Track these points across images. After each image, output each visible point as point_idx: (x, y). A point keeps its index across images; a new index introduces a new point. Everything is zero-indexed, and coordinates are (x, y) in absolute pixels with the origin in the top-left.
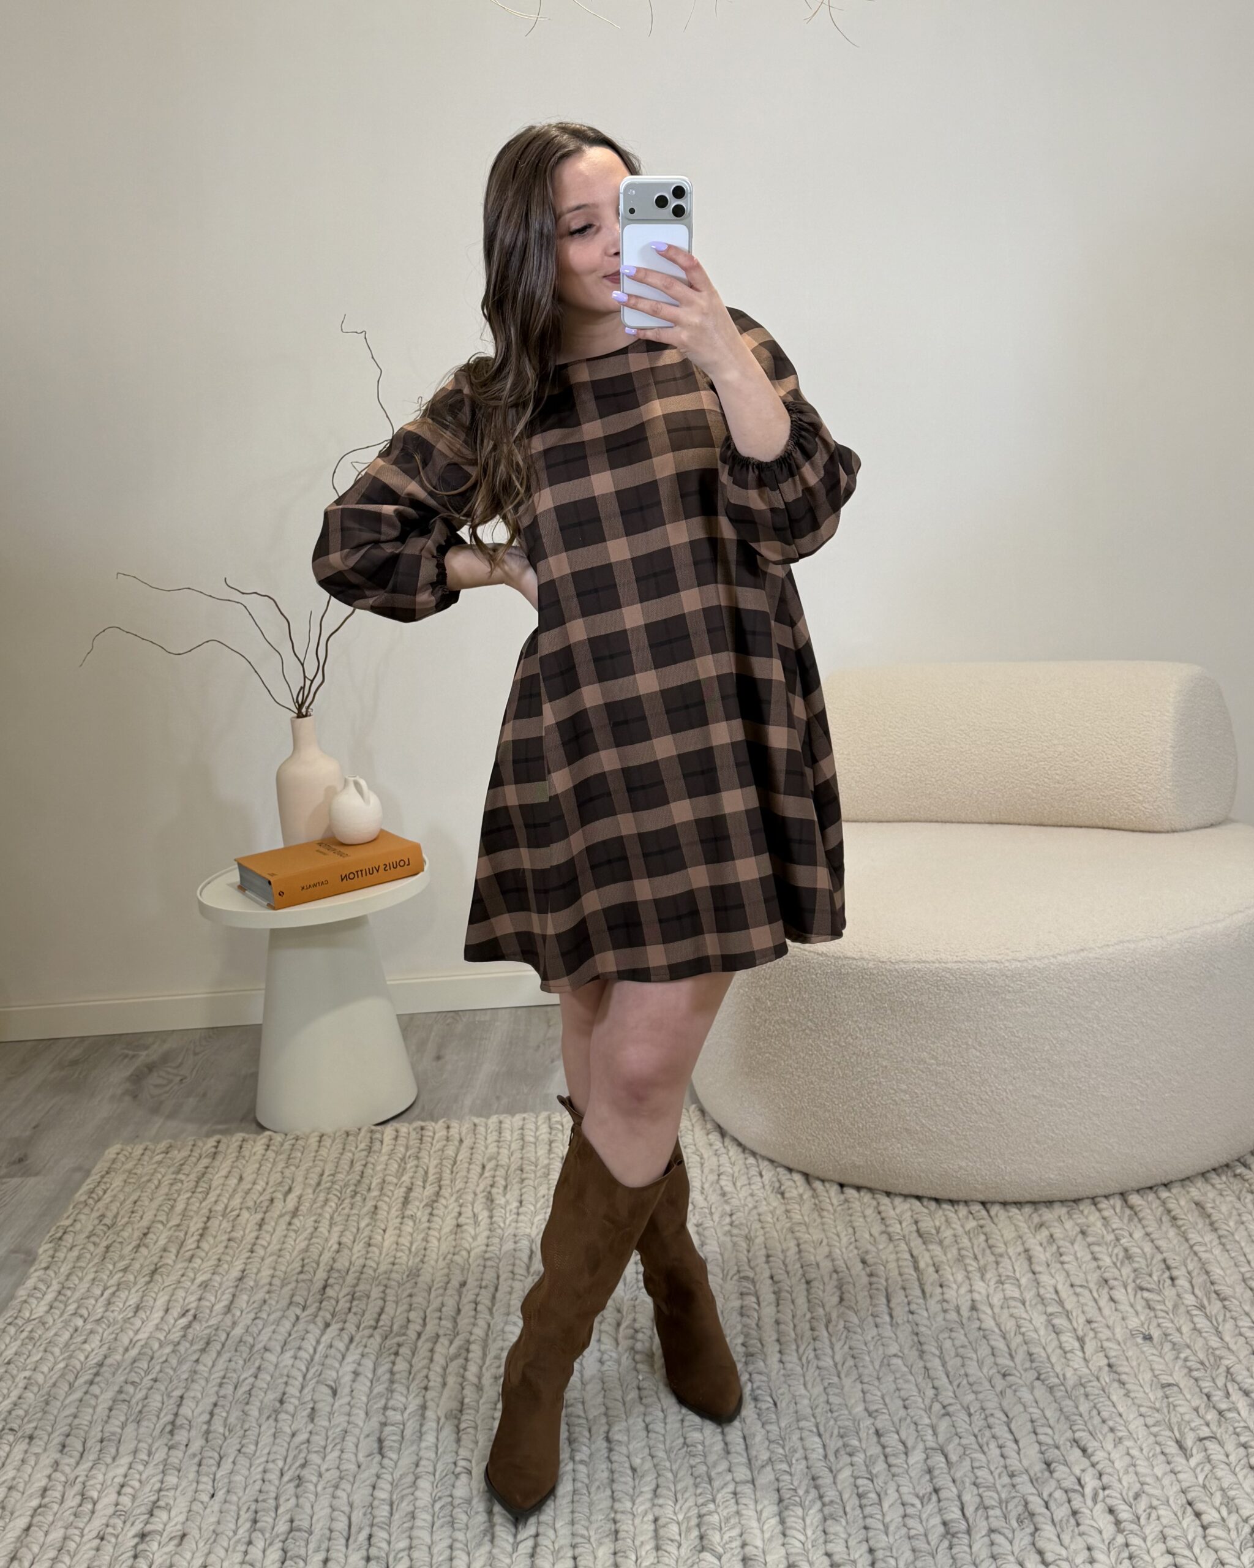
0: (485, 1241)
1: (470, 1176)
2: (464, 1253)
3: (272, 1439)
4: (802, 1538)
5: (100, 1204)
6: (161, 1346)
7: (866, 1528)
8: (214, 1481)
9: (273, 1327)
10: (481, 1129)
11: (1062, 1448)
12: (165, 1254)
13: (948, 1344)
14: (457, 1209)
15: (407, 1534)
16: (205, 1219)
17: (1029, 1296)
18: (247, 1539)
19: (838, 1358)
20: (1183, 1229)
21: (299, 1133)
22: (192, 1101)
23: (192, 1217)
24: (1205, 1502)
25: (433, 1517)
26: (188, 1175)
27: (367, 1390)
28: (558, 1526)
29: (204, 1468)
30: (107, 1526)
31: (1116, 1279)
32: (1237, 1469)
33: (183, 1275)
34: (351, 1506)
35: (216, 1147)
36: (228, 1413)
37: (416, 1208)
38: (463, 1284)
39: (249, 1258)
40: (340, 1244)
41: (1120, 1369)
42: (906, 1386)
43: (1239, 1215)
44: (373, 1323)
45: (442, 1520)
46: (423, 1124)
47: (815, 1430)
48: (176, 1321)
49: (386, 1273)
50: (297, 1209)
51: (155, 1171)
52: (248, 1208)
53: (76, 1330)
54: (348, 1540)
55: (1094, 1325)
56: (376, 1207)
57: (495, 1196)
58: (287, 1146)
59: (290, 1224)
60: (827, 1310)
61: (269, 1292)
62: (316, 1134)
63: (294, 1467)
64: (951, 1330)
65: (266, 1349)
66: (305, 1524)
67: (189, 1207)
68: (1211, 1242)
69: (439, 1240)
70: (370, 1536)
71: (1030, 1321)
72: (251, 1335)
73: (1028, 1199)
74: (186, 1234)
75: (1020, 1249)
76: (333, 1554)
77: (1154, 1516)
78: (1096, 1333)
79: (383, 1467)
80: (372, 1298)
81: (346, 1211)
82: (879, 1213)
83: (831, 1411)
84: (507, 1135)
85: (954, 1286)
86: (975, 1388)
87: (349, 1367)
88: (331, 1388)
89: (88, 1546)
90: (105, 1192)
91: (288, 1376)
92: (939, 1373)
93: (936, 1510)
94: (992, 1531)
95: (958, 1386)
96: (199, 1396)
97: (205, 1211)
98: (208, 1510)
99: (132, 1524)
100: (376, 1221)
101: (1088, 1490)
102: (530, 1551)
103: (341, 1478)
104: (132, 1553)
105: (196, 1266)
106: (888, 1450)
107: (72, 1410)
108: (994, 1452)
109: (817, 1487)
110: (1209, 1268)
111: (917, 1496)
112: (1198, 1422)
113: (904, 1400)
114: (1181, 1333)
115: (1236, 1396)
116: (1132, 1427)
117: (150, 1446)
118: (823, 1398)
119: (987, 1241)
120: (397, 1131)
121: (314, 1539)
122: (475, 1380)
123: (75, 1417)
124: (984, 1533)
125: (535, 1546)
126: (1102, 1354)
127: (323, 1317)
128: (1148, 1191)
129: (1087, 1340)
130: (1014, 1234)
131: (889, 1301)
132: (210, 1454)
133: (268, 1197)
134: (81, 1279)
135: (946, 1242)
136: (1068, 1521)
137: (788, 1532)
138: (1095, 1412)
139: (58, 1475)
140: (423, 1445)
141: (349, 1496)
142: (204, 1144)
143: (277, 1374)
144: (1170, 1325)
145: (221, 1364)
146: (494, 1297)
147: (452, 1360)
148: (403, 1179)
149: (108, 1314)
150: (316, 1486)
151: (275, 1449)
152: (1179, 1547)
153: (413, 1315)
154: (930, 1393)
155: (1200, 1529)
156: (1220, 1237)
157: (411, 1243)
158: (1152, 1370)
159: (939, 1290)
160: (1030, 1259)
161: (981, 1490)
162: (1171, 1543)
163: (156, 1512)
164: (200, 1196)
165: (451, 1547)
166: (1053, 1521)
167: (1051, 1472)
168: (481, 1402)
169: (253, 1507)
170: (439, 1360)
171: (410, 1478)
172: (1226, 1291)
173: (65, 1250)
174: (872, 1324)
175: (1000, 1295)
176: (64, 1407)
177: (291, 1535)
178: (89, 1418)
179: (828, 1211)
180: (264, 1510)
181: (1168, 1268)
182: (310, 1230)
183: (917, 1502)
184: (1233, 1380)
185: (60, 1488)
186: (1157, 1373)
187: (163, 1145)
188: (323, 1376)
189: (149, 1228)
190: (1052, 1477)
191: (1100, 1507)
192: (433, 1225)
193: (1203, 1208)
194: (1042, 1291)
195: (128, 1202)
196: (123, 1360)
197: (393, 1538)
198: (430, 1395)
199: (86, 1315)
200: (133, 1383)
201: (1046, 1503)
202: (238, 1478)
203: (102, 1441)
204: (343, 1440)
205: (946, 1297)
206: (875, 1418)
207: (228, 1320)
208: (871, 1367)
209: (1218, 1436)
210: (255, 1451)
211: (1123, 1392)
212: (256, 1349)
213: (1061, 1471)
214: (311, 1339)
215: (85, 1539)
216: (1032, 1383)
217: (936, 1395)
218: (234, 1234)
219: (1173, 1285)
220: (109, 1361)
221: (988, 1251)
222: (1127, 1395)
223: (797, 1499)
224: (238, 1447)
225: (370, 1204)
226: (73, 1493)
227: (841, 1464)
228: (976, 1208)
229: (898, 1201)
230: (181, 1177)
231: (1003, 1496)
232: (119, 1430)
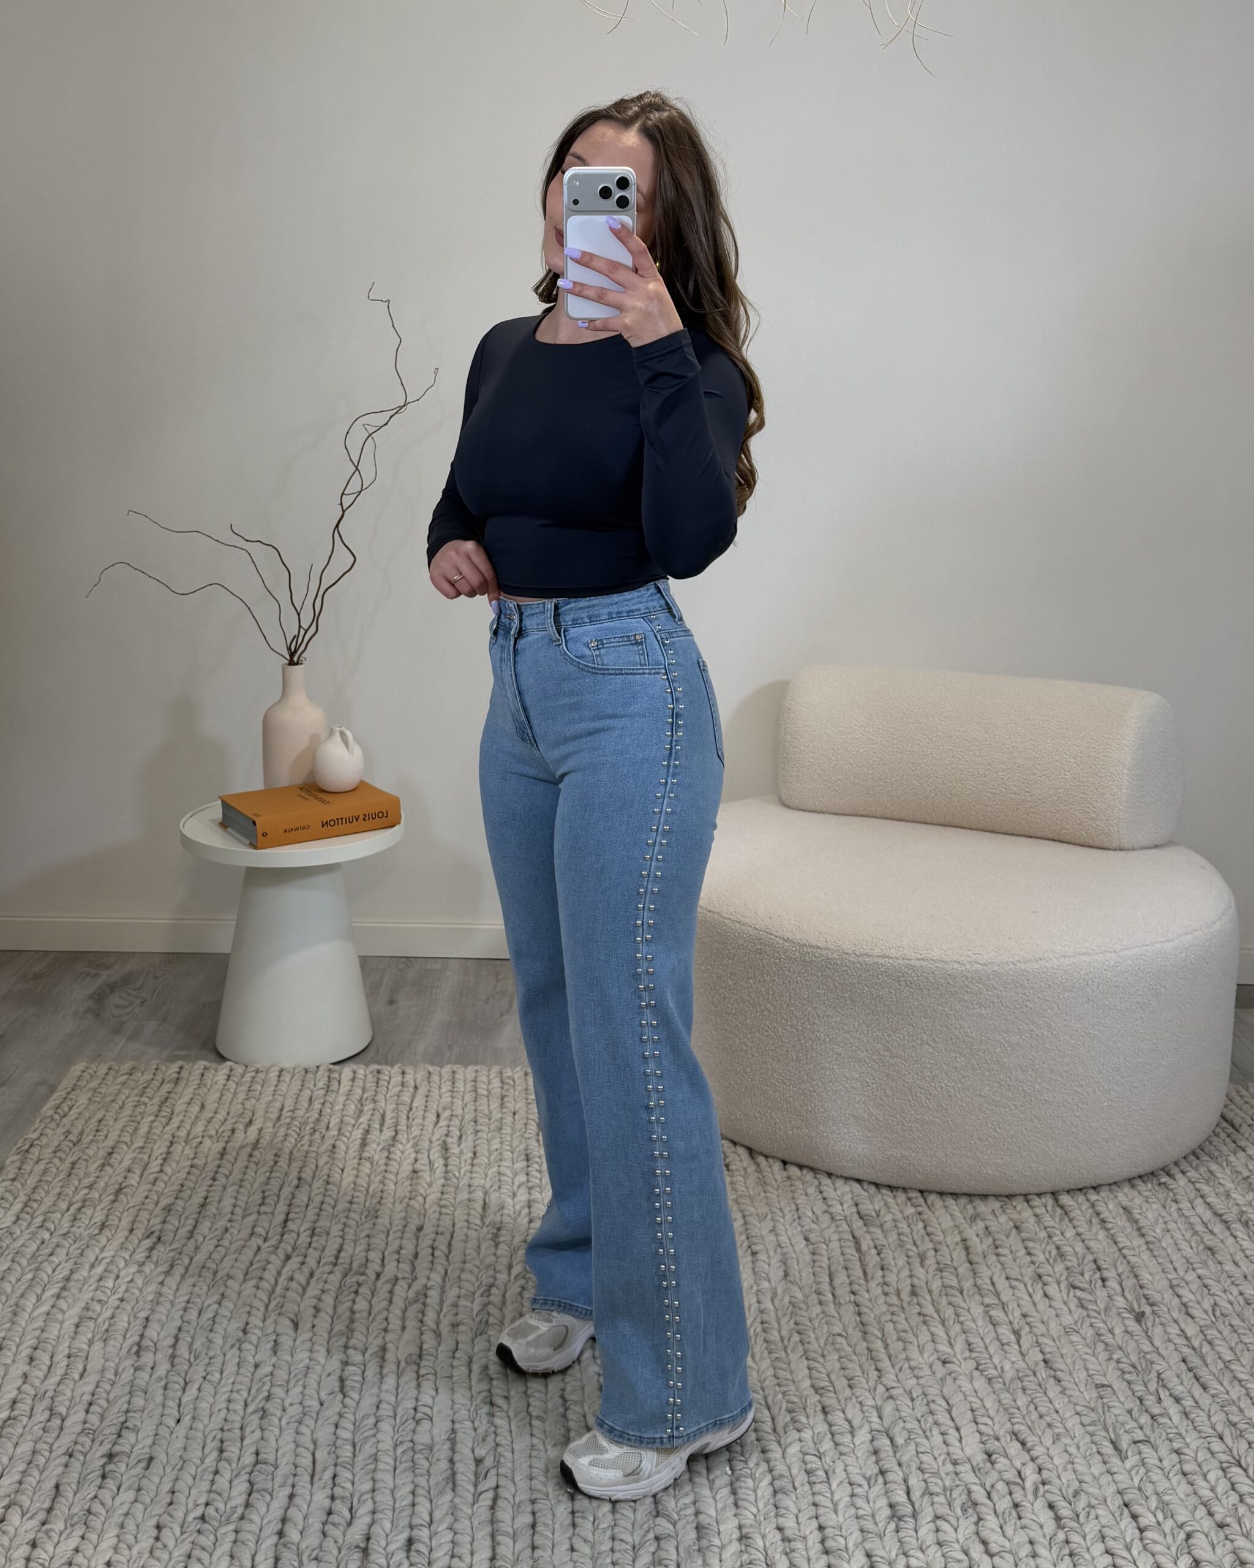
0: (440, 1189)
1: (426, 1123)
2: (421, 1199)
3: (236, 1368)
4: (755, 1511)
5: (65, 1121)
6: (126, 1265)
7: (815, 1505)
8: (179, 1406)
9: (236, 1255)
10: (435, 1078)
11: (1002, 1439)
12: (130, 1175)
13: (889, 1327)
14: (413, 1155)
15: (370, 1476)
16: (168, 1144)
17: (967, 1285)
18: (213, 1469)
19: (785, 1333)
20: (1112, 1232)
21: (258, 1066)
22: (152, 1025)
23: (155, 1141)
24: (1141, 1505)
25: (395, 1460)
26: (151, 1099)
27: (328, 1326)
28: (517, 1479)
29: (170, 1393)
30: (76, 1443)
31: (1049, 1275)
32: (1171, 1475)
33: (146, 1198)
34: (315, 1442)
35: (179, 1073)
36: (193, 1338)
37: (372, 1150)
38: (420, 1229)
39: (211, 1186)
40: (299, 1179)
41: (1056, 1366)
42: (850, 1365)
43: (1165, 1223)
44: (332, 1259)
45: (405, 1465)
46: (379, 1067)
47: (763, 1403)
48: (140, 1241)
49: (344, 1211)
50: (258, 1141)
51: (119, 1092)
52: (210, 1137)
53: (43, 1243)
54: (312, 1477)
55: (1029, 1319)
56: (334, 1146)
57: (450, 1145)
58: (248, 1078)
59: (251, 1155)
60: (773, 1284)
61: (230, 1221)
62: (276, 1068)
63: (258, 1400)
64: (892, 1314)
65: (229, 1277)
66: (271, 1458)
67: (154, 1131)
68: (1139, 1247)
69: (396, 1184)
70: (335, 1476)
71: (969, 1311)
72: (214, 1261)
73: (965, 1191)
74: (150, 1157)
75: (958, 1239)
76: (299, 1490)
77: (1092, 1516)
78: (1031, 1327)
79: (345, 1407)
80: (331, 1236)
81: (306, 1147)
82: (821, 1192)
83: (779, 1385)
84: (460, 1086)
85: (895, 1270)
86: (916, 1372)
87: (309, 1301)
88: (293, 1321)
89: (58, 1461)
90: (70, 1109)
91: (251, 1306)
92: (883, 1355)
93: (883, 1491)
94: (937, 1517)
95: (901, 1369)
96: (164, 1318)
97: (169, 1136)
98: (174, 1435)
99: (101, 1443)
100: (333, 1159)
101: (1029, 1484)
102: (489, 1503)
103: (305, 1414)
104: (101, 1472)
105: (160, 1189)
106: (834, 1428)
107: (39, 1323)
108: (937, 1439)
109: (768, 1461)
110: (1139, 1272)
111: (864, 1477)
112: (1131, 1425)
113: (849, 1380)
114: (1113, 1334)
115: (1168, 1402)
116: (1069, 1424)
117: (117, 1365)
118: (771, 1372)
119: (925, 1228)
120: (354, 1072)
121: (280, 1472)
122: (434, 1326)
123: (43, 1331)
124: (929, 1519)
125: (495, 1500)
126: (1037, 1349)
127: (285, 1250)
128: (1078, 1192)
129: (1023, 1333)
130: (951, 1224)
131: (831, 1280)
132: (176, 1379)
133: (229, 1127)
134: (47, 1193)
135: (887, 1226)
136: (1010, 1514)
137: (740, 1503)
138: (1032, 1407)
139: (27, 1387)
140: (384, 1387)
141: (312, 1433)
142: (168, 1068)
143: (240, 1303)
144: (1102, 1325)
145: (185, 1288)
146: (450, 1245)
147: (410, 1304)
148: (361, 1120)
149: (73, 1229)
150: (280, 1420)
151: (239, 1378)
152: (1117, 1547)
153: (372, 1255)
154: (874, 1374)
155: (1137, 1532)
156: (1147, 1243)
157: (369, 1186)
158: (1087, 1369)
159: (880, 1273)
160: (967, 1249)
161: (926, 1476)
162: (1111, 1544)
163: (124, 1433)
164: (163, 1120)
165: (413, 1493)
166: (995, 1512)
167: (993, 1463)
168: (440, 1349)
169: (219, 1436)
170: (399, 1302)
171: (371, 1421)
172: (1156, 1297)
173: (32, 1163)
174: (816, 1301)
175: (939, 1282)
176: (31, 1319)
177: (258, 1467)
178: (56, 1333)
179: (772, 1186)
180: (229, 1440)
181: (1099, 1269)
182: (271, 1163)
183: (864, 1483)
184: (1164, 1386)
185: (29, 1401)
186: (1091, 1372)
187: (127, 1066)
188: (285, 1308)
189: (113, 1148)
190: (993, 1468)
191: (1040, 1503)
192: (389, 1168)
193: (1130, 1213)
194: (979, 1281)
195: (93, 1120)
196: (89, 1277)
197: (356, 1479)
198: (389, 1337)
199: (52, 1228)
200: (99, 1301)
201: (989, 1493)
202: (203, 1405)
203: (69, 1357)
204: (305, 1376)
205: (888, 1279)
206: (821, 1395)
207: (191, 1245)
208: (816, 1345)
209: (1152, 1440)
210: (220, 1380)
211: (1059, 1389)
212: (219, 1276)
213: (1002, 1463)
214: (272, 1269)
215: (54, 1454)
216: (971, 1372)
217: (879, 1377)
218: (196, 1161)
219: (1104, 1286)
220: (76, 1276)
221: (927, 1238)
222: (1063, 1392)
223: (749, 1471)
224: (204, 1374)
225: (329, 1142)
226: (42, 1408)
227: (789, 1440)
228: (914, 1194)
229: (840, 1183)
230: (144, 1099)
231: (947, 1483)
232: (86, 1347)
